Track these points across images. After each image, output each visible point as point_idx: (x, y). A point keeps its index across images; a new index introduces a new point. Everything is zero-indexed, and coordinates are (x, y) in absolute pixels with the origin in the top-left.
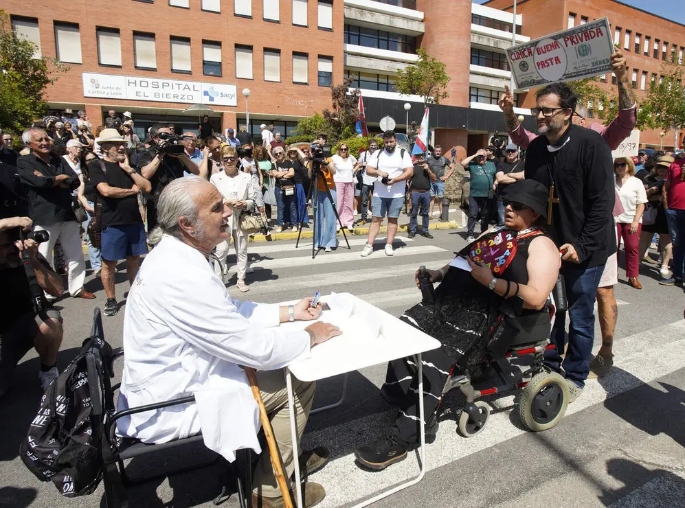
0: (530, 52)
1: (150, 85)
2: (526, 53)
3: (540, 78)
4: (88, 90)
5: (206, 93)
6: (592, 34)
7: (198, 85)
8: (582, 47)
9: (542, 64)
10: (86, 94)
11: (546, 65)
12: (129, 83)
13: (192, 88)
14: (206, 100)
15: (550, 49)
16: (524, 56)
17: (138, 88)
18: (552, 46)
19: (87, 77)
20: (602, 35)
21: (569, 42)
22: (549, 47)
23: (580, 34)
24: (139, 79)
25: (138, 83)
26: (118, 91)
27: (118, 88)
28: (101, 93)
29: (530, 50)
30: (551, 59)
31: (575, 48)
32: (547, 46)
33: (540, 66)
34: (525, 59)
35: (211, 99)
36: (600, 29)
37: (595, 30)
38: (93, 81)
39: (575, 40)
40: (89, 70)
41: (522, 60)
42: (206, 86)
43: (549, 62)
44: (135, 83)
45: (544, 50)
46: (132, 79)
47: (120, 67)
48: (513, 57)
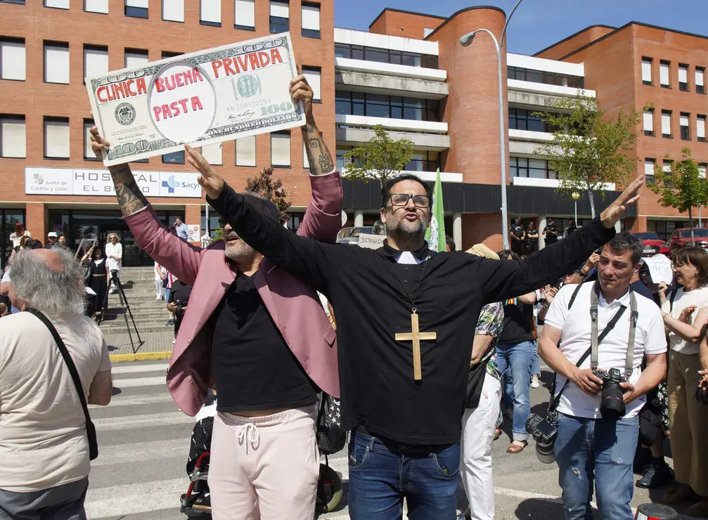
0: (141, 86)
1: (100, 177)
2: (134, 87)
3: (158, 138)
4: (31, 187)
5: (165, 184)
6: (265, 60)
7: (155, 175)
8: (246, 80)
9: (166, 110)
10: (27, 192)
11: (173, 112)
12: (76, 176)
13: (148, 179)
14: (164, 192)
15: (183, 81)
16: (128, 93)
17: (87, 182)
18: (187, 76)
19: (30, 172)
20: (280, 61)
21: (221, 70)
22: (182, 78)
23: (243, 57)
24: (87, 172)
25: (86, 176)
26: (65, 186)
27: (64, 183)
28: (44, 188)
29: (143, 81)
30: (183, 102)
31: (232, 80)
32: (178, 76)
33: (161, 115)
34: (130, 100)
35: (171, 190)
36: (277, 51)
37: (268, 52)
38: (36, 176)
39: (232, 66)
40: (33, 165)
41: (122, 100)
42: (165, 176)
43: (180, 106)
44: (83, 176)
45: (171, 84)
46: (80, 172)
47: (67, 159)
48: (104, 94)
